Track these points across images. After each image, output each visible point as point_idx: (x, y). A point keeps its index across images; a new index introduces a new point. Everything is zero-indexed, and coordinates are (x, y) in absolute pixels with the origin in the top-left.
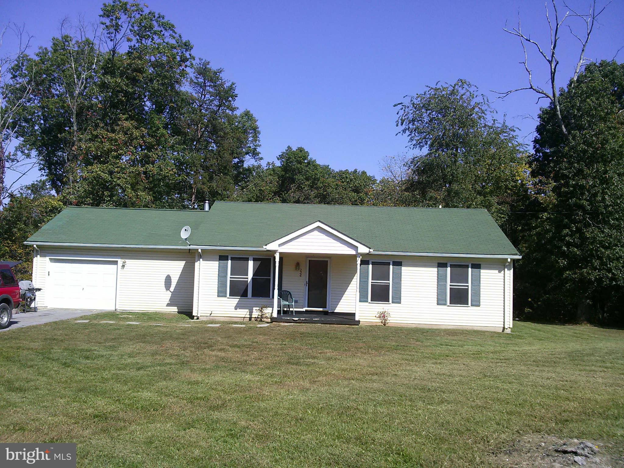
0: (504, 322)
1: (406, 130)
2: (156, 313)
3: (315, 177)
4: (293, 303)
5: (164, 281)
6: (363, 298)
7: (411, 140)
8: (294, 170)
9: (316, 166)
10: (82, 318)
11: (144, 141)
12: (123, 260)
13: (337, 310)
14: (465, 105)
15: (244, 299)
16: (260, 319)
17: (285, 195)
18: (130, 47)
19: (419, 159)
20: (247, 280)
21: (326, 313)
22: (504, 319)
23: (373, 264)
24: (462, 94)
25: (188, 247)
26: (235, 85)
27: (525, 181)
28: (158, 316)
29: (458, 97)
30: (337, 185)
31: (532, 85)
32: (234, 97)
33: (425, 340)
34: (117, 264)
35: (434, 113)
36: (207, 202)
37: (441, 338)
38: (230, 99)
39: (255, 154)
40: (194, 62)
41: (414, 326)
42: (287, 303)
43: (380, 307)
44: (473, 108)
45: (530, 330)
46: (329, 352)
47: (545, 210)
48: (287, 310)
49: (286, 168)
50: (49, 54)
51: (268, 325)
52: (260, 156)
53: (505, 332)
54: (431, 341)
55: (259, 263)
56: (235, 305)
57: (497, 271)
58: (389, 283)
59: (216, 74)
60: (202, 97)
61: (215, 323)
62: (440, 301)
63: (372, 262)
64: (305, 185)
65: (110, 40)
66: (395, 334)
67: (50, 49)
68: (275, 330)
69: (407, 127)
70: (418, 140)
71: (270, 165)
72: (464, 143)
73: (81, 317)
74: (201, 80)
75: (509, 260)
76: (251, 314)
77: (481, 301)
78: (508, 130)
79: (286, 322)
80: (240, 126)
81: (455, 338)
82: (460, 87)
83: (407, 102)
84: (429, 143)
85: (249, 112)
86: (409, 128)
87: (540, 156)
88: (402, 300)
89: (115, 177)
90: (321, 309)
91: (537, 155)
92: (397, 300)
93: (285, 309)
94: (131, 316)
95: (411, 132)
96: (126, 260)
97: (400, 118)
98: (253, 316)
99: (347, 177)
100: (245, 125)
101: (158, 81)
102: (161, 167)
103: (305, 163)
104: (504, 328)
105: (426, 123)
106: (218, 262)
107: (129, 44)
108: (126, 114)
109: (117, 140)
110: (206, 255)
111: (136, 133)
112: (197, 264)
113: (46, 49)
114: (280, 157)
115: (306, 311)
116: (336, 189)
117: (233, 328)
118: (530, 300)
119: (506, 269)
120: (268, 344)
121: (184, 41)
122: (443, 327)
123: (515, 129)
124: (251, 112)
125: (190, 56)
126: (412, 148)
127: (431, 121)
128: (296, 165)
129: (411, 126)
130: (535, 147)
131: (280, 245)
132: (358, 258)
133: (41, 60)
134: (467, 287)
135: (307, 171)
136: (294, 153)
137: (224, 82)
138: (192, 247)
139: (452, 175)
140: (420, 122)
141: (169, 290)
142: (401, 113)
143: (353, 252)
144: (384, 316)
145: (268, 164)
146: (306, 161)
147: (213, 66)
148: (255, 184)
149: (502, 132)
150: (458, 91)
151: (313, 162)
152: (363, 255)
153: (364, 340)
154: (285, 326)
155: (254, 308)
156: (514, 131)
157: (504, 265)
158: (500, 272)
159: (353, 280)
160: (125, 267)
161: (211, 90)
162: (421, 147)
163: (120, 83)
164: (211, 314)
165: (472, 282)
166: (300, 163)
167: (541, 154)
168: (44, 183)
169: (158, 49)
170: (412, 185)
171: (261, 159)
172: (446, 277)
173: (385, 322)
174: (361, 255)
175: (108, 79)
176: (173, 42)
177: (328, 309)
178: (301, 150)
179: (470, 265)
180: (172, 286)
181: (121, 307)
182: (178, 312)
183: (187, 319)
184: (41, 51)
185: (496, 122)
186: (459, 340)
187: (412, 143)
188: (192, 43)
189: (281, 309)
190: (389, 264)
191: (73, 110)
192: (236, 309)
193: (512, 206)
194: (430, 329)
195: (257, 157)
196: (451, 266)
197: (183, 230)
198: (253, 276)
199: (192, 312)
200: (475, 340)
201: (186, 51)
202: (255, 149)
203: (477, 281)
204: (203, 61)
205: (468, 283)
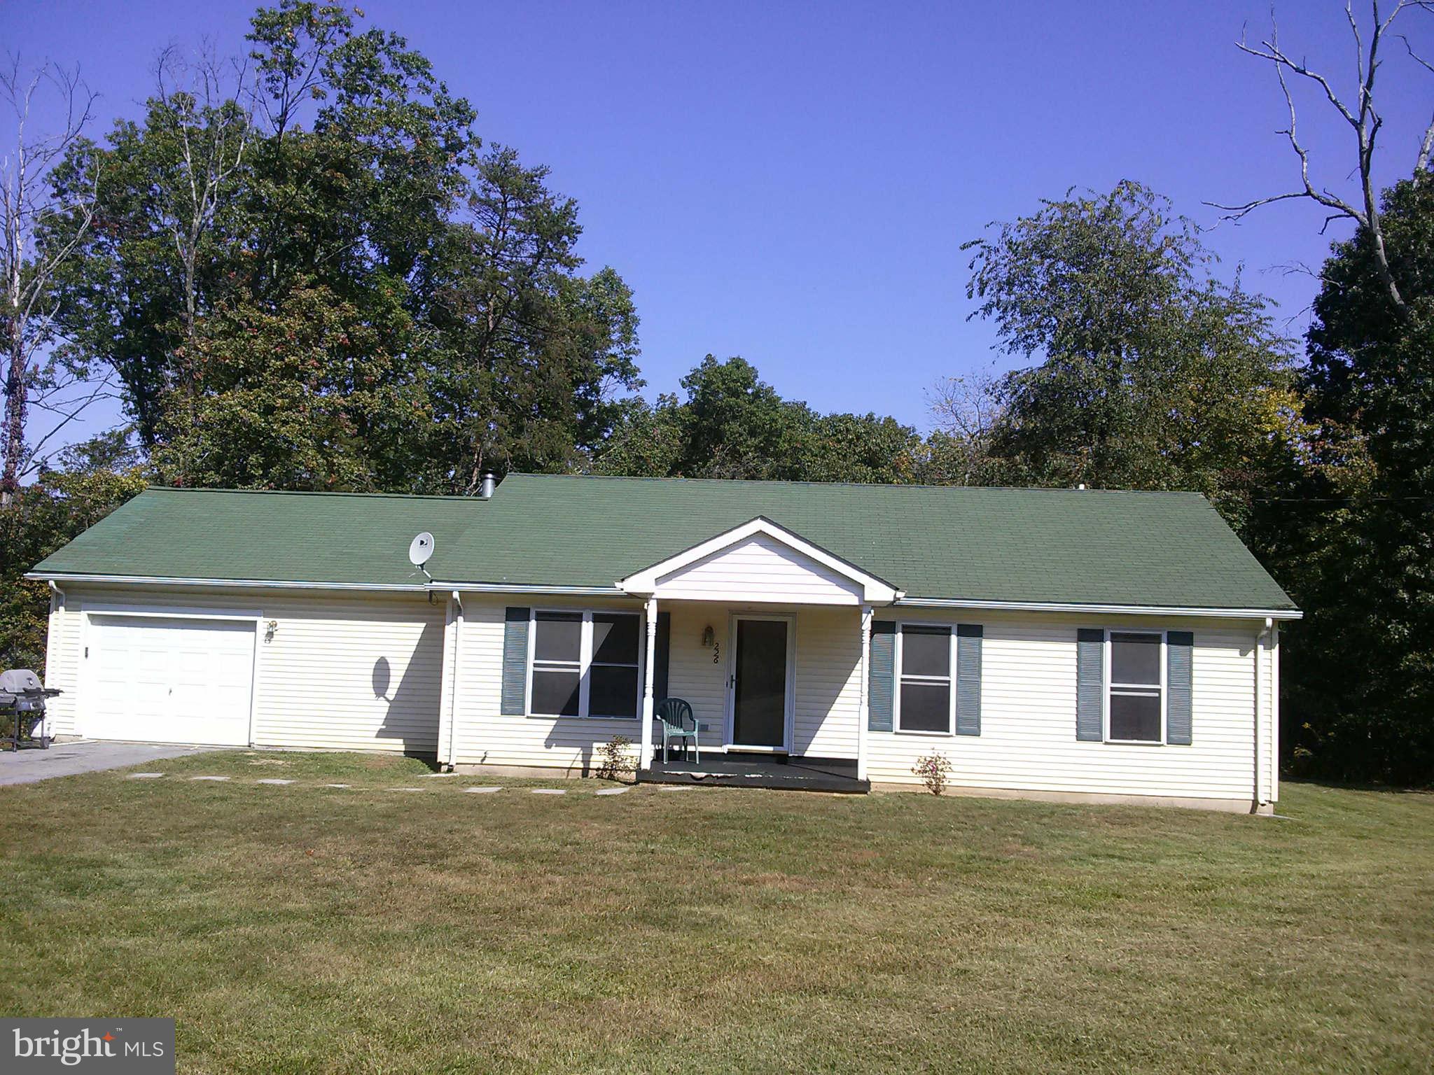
0: (1256, 787)
1: (991, 306)
2: (347, 756)
3: (772, 427)
4: (696, 733)
5: (371, 672)
6: (879, 721)
7: (1006, 328)
8: (721, 411)
9: (773, 402)
10: (151, 767)
11: (349, 334)
12: (270, 620)
13: (813, 751)
14: (1138, 243)
15: (570, 721)
16: (609, 774)
17: (699, 470)
18: (322, 113)
19: (1025, 376)
20: (577, 671)
21: (782, 759)
22: (1256, 780)
23: (907, 630)
24: (1130, 216)
25: (427, 587)
26: (577, 205)
27: (1284, 434)
28: (350, 763)
29: (1121, 225)
30: (824, 448)
31: (1310, 186)
32: (574, 233)
33: (1047, 841)
34: (255, 631)
35: (1061, 264)
36: (490, 476)
37: (1092, 832)
38: (565, 238)
39: (625, 371)
40: (479, 153)
41: (1015, 796)
42: (681, 732)
43: (923, 745)
44: (1160, 251)
45: (1323, 806)
46: (771, 880)
47: (1339, 502)
48: (680, 751)
49: (700, 407)
50: (140, 136)
51: (627, 789)
52: (640, 376)
53: (1258, 813)
54: (1064, 844)
55: (607, 627)
56: (546, 736)
57: (1236, 653)
58: (949, 682)
59: (533, 181)
60: (497, 234)
61: (490, 784)
62: (1086, 731)
63: (904, 627)
64: (748, 446)
65: (273, 95)
66: (963, 819)
67: (141, 125)
68: (641, 805)
69: (995, 299)
70: (1023, 330)
71: (665, 401)
72: (1137, 338)
73: (149, 764)
74: (496, 195)
75: (1269, 622)
76: (586, 760)
77: (1194, 730)
78: (1247, 306)
79: (674, 783)
80: (591, 304)
81: (1129, 832)
82: (1125, 200)
83: (993, 238)
84: (1049, 337)
85: (612, 273)
86: (999, 301)
87: (1323, 372)
88: (983, 727)
89: (276, 421)
90: (770, 749)
91: (1316, 370)
92: (971, 726)
93: (676, 748)
94: (280, 762)
95: (1003, 312)
96: (278, 620)
97: (978, 277)
98: (592, 765)
99: (848, 430)
100: (601, 304)
101: (390, 194)
102: (390, 398)
103: (747, 393)
104: (1255, 803)
105: (1042, 289)
106: (503, 625)
107: (320, 104)
108: (311, 273)
109: (284, 331)
110: (473, 607)
111: (332, 315)
112: (449, 630)
113: (132, 124)
114: (689, 382)
115: (730, 753)
116: (823, 457)
117: (529, 799)
118: (1307, 725)
119: (1260, 647)
120: (604, 852)
121: (454, 101)
122: (1093, 800)
123: (1264, 302)
124: (618, 274)
125: (470, 137)
126: (1006, 352)
127: (1053, 283)
128: (723, 399)
129: (1003, 297)
130: (1310, 349)
131: (659, 581)
132: (864, 616)
133: (120, 151)
134: (1157, 695)
135: (753, 413)
136: (719, 371)
137: (552, 199)
138: (436, 585)
139: (1106, 415)
140: (1026, 285)
141: (383, 695)
142: (980, 264)
143: (851, 599)
144: (935, 770)
145: (662, 398)
146: (750, 391)
147: (526, 163)
148: (626, 444)
149: (1232, 309)
150: (1119, 210)
151: (767, 392)
152: (877, 606)
153: (877, 840)
154: (670, 794)
155: (596, 745)
156: (1262, 307)
157: (1256, 637)
158: (1243, 654)
159: (854, 673)
160: (275, 637)
161: (519, 217)
162: (1030, 348)
163: (294, 197)
164: (483, 760)
165: (1169, 681)
166: (735, 394)
167: (1326, 367)
168: (122, 438)
169: (387, 114)
170: (1007, 440)
171: (642, 383)
172: (1101, 666)
173: (938, 785)
174: (873, 607)
175: (269, 188)
176: (427, 102)
177: (788, 748)
178: (738, 364)
179: (1164, 637)
180: (391, 685)
181: (262, 739)
182: (405, 752)
183: (422, 773)
184: (119, 129)
185: (1216, 286)
186: (1142, 841)
187: (1006, 338)
188: (474, 104)
189: (664, 748)
190: (947, 632)
191: (188, 265)
192: (548, 746)
193: (1256, 493)
194: (1058, 806)
195: (633, 379)
196: (1115, 638)
197: (416, 543)
198: (594, 660)
199: (436, 753)
200: (1184, 840)
201: (460, 125)
202: (628, 360)
203: (1183, 678)
204: (502, 150)
205: (1158, 683)
